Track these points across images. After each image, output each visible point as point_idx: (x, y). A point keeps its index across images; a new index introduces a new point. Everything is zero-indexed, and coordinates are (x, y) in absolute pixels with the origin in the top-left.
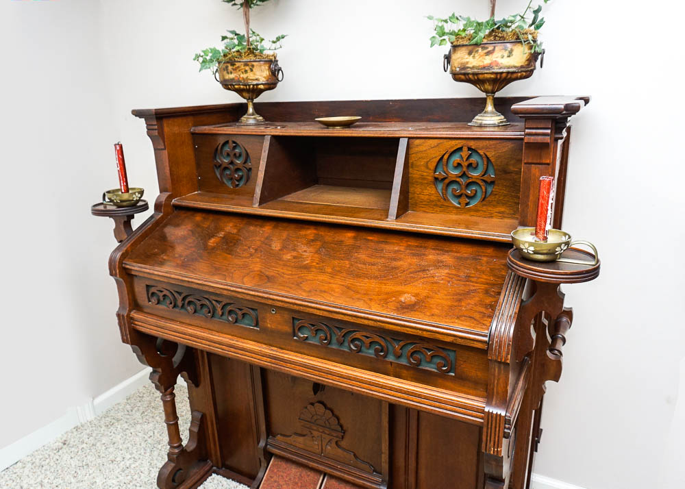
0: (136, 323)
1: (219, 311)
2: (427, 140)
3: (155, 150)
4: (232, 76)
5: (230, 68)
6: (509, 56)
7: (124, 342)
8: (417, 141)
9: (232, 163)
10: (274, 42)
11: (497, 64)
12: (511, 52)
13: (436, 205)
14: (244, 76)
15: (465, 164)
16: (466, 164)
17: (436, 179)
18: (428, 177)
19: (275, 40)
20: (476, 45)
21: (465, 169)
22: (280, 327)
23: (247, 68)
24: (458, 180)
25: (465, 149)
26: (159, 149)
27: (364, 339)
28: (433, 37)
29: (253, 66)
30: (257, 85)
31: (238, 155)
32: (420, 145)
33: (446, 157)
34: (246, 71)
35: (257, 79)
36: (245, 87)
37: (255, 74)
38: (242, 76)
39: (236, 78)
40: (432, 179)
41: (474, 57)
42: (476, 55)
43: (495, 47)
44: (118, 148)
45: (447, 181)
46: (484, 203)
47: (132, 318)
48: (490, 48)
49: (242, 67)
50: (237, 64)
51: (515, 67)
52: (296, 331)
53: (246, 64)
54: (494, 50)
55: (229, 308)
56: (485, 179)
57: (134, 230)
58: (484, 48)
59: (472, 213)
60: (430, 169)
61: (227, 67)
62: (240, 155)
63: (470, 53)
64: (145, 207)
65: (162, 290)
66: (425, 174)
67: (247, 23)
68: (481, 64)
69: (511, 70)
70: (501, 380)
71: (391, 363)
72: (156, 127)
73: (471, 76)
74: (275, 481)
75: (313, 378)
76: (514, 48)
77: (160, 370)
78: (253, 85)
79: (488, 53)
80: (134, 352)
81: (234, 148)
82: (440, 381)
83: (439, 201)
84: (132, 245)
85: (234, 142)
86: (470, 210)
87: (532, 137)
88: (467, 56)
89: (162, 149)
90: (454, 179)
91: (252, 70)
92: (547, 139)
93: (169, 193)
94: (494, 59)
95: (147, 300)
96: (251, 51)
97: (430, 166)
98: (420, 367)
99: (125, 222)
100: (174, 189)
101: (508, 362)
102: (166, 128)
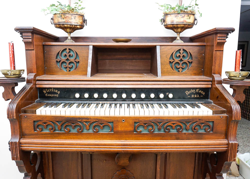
0: (23, 145)
1: (88, 128)
2: (167, 47)
4: (64, 20)
5: (63, 16)
6: (189, 19)
8: (163, 47)
9: (67, 60)
12: (190, 17)
13: (170, 72)
14: (71, 21)
16: (182, 55)
18: (167, 61)
21: (181, 58)
22: (127, 129)
24: (178, 62)
25: (182, 50)
26: (30, 50)
27: (172, 125)
31: (71, 55)
32: (164, 49)
33: (174, 53)
34: (72, 19)
36: (70, 26)
37: (76, 20)
38: (69, 20)
39: (67, 21)
41: (177, 18)
42: (178, 17)
43: (185, 15)
46: (189, 70)
47: (21, 143)
48: (183, 15)
49: (70, 17)
50: (67, 15)
51: (191, 23)
52: (136, 129)
55: (94, 124)
56: (189, 61)
58: (181, 15)
59: (184, 75)
60: (168, 58)
61: (61, 16)
62: (73, 55)
63: (176, 16)
66: (166, 60)
68: (180, 21)
69: (190, 24)
70: (234, 129)
71: (185, 133)
72: (31, 37)
73: (175, 25)
75: (146, 150)
76: (191, 16)
77: (31, 174)
78: (75, 25)
79: (182, 17)
81: (69, 52)
82: (207, 136)
84: (21, 99)
85: (70, 49)
86: (183, 73)
87: (220, 40)
88: (174, 18)
91: (75, 18)
93: (35, 74)
94: (185, 19)
95: (33, 130)
97: (168, 57)
98: (198, 132)
100: (37, 71)
102: (35, 39)
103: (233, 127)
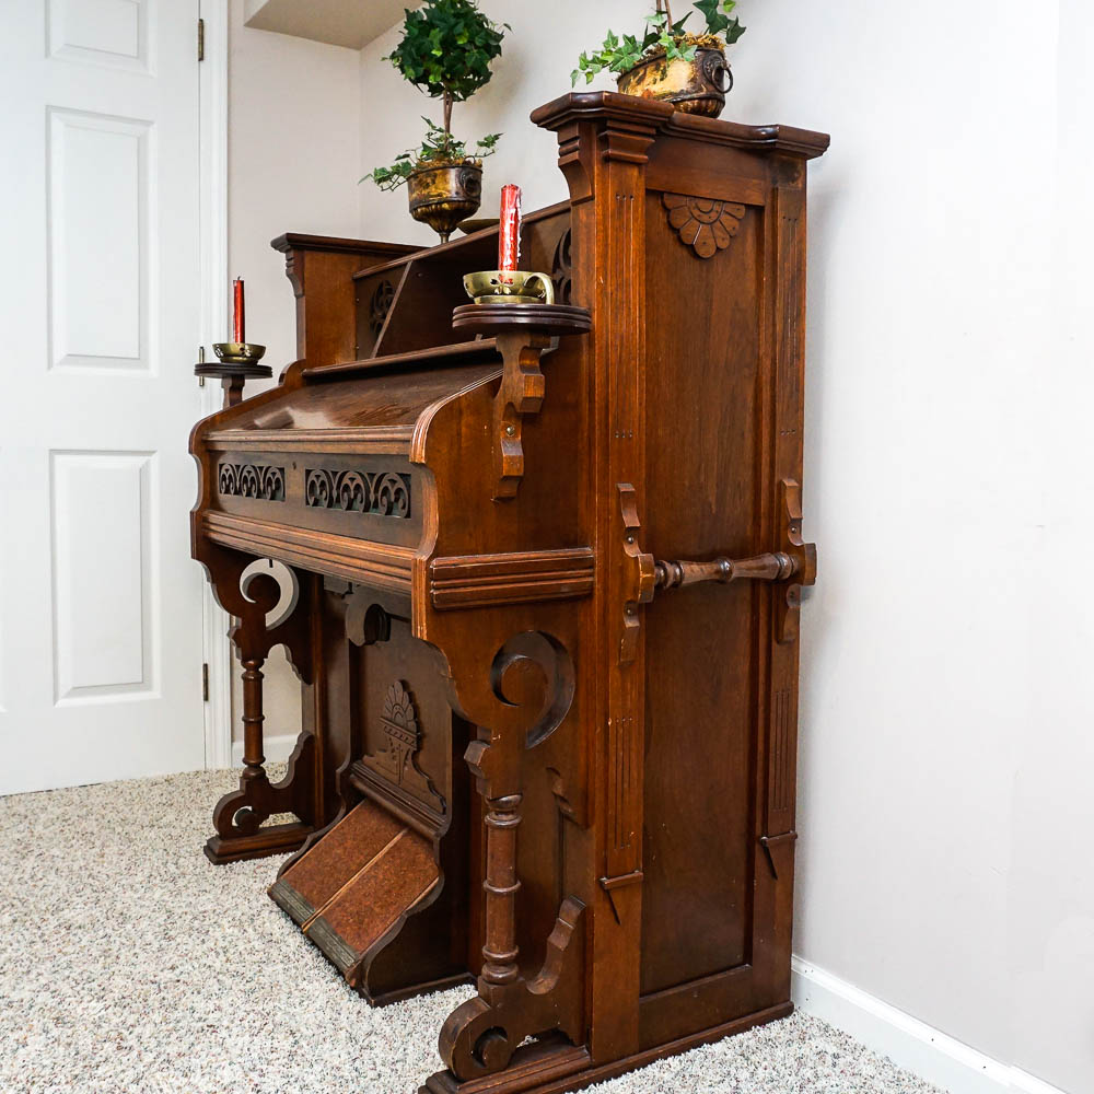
1: (262, 485)
7: (193, 557)
8: (537, 227)
10: (481, 144)
11: (649, 94)
12: (664, 72)
19: (484, 140)
22: (298, 491)
23: (429, 180)
26: (299, 297)
27: (350, 483)
28: (575, 72)
29: (435, 176)
30: (439, 203)
34: (427, 185)
35: (438, 195)
38: (424, 192)
39: (418, 198)
43: (646, 70)
44: (237, 284)
47: (205, 520)
49: (426, 179)
52: (308, 492)
54: (645, 73)
55: (267, 475)
58: (634, 75)
71: (368, 517)
74: (344, 834)
77: (239, 621)
78: (435, 204)
79: (639, 83)
81: (388, 291)
85: (388, 283)
89: (301, 295)
91: (434, 182)
92: (576, 156)
93: (299, 360)
95: (219, 489)
99: (231, 388)
101: (424, 461)
102: (307, 265)
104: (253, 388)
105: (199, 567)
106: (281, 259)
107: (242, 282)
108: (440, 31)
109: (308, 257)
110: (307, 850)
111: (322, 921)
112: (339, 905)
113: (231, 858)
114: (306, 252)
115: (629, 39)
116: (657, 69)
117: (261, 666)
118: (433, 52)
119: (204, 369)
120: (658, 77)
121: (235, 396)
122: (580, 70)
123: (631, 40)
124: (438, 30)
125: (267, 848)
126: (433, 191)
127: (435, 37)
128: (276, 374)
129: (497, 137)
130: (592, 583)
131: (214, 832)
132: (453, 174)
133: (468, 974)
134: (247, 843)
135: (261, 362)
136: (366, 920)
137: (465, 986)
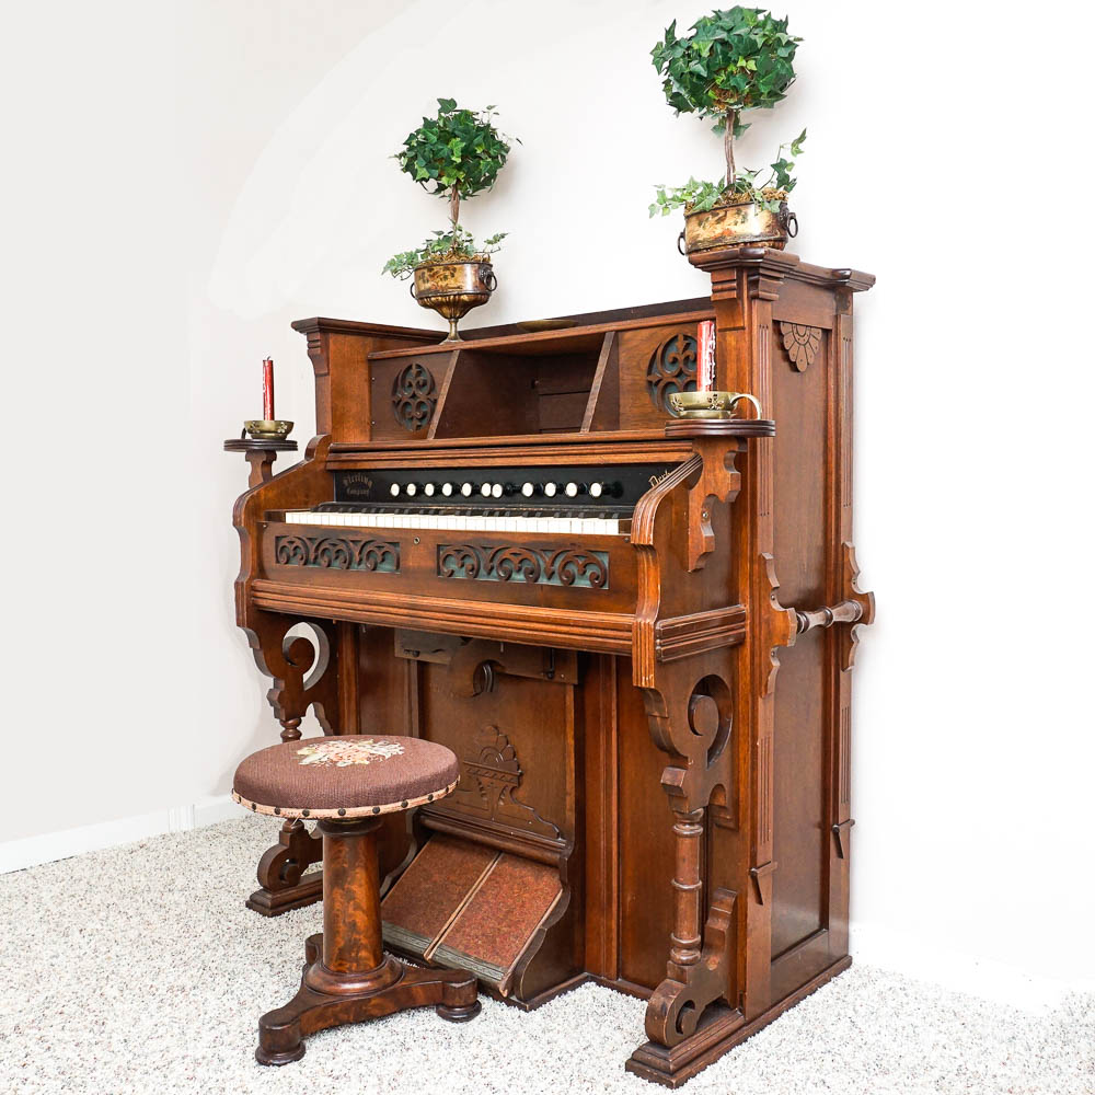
0: (259, 594)
1: (357, 557)
2: (639, 331)
3: (316, 376)
4: (428, 285)
5: (427, 275)
6: (743, 222)
7: (238, 625)
8: (628, 335)
9: (414, 396)
10: (490, 242)
11: (730, 233)
12: (745, 217)
13: (650, 420)
14: (443, 283)
15: (681, 358)
16: (683, 357)
17: (650, 382)
18: (641, 383)
19: (491, 239)
20: (703, 211)
21: (682, 365)
22: (423, 564)
23: (447, 273)
24: (674, 380)
25: (681, 338)
26: (322, 375)
27: (512, 557)
28: (653, 205)
29: (455, 270)
30: (460, 295)
31: (421, 383)
32: (631, 339)
33: (660, 352)
34: (446, 278)
35: (458, 288)
36: (444, 299)
37: (456, 281)
38: (440, 283)
39: (434, 288)
40: (644, 383)
41: (704, 228)
42: (706, 225)
43: (726, 212)
44: (267, 364)
45: (662, 384)
47: (253, 589)
48: (722, 214)
49: (442, 272)
50: (436, 269)
52: (441, 565)
53: (447, 269)
54: (725, 215)
55: (367, 549)
57: (274, 473)
58: (714, 215)
60: (643, 372)
61: (423, 274)
62: (425, 384)
63: (700, 225)
64: (293, 446)
65: (294, 539)
66: (637, 378)
67: (456, 215)
68: (712, 235)
71: (542, 586)
72: (320, 344)
74: (425, 870)
76: (748, 211)
77: (283, 684)
78: (454, 295)
79: (719, 221)
80: (251, 646)
81: (419, 374)
82: (593, 600)
83: (653, 412)
85: (418, 366)
87: (719, 294)
88: (697, 228)
89: (325, 375)
90: (670, 380)
91: (453, 276)
92: (734, 294)
93: (326, 435)
94: (726, 228)
95: (274, 559)
96: (457, 250)
97: (642, 367)
98: (572, 586)
99: (264, 462)
100: (334, 429)
101: (651, 543)
102: (332, 346)
103: (648, 567)
104: (284, 461)
105: (242, 633)
106: (302, 339)
107: (272, 362)
108: (462, 141)
109: (332, 338)
110: (389, 890)
111: (445, 948)
112: (458, 931)
113: (286, 907)
114: (331, 335)
115: (707, 185)
116: (738, 213)
117: (298, 725)
118: (453, 159)
119: (232, 445)
120: (739, 221)
121: (266, 469)
122: (658, 205)
123: (708, 186)
124: (458, 139)
125: (311, 896)
126: (451, 283)
127: (456, 145)
128: (302, 448)
129: (503, 236)
130: (745, 633)
131: (257, 887)
132: (469, 270)
133: (586, 974)
134: (293, 893)
135: (289, 437)
136: (498, 939)
137: (588, 984)
